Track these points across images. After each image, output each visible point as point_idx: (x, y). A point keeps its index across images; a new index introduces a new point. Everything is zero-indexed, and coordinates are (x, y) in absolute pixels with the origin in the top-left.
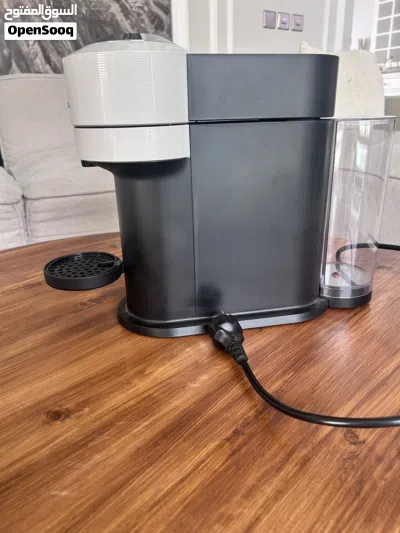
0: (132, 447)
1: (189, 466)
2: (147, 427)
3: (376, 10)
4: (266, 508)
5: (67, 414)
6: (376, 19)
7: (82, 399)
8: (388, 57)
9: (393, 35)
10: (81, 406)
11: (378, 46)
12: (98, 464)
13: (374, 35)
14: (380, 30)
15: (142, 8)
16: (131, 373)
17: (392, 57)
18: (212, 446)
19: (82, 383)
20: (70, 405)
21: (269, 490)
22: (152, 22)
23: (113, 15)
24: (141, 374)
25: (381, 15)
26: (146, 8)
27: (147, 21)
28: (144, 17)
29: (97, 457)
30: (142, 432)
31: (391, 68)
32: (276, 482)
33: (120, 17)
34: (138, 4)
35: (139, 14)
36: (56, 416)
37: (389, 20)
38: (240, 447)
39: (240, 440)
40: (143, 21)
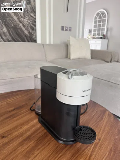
0: (18, 143)
1: (28, 145)
2: (21, 139)
3: (93, 22)
4: (40, 152)
5: (6, 137)
6: (93, 24)
7: (9, 133)
8: (96, 34)
9: (98, 29)
10: (8, 135)
11: (94, 32)
12: (11, 146)
13: (93, 29)
14: (94, 27)
15: (28, 25)
16: (19, 128)
17: (97, 35)
18: (33, 142)
19: (8, 130)
20: (6, 135)
21: (41, 149)
22: (31, 28)
23: (20, 27)
24: (21, 128)
25: (94, 23)
26: (29, 25)
27: (30, 28)
28: (29, 27)
29: (11, 145)
30: (20, 140)
31: (97, 37)
32: (43, 147)
33: (22, 27)
34: (27, 24)
35: (27, 26)
36: (3, 137)
37: (97, 25)
38: (38, 142)
39: (38, 140)
40: (28, 28)
